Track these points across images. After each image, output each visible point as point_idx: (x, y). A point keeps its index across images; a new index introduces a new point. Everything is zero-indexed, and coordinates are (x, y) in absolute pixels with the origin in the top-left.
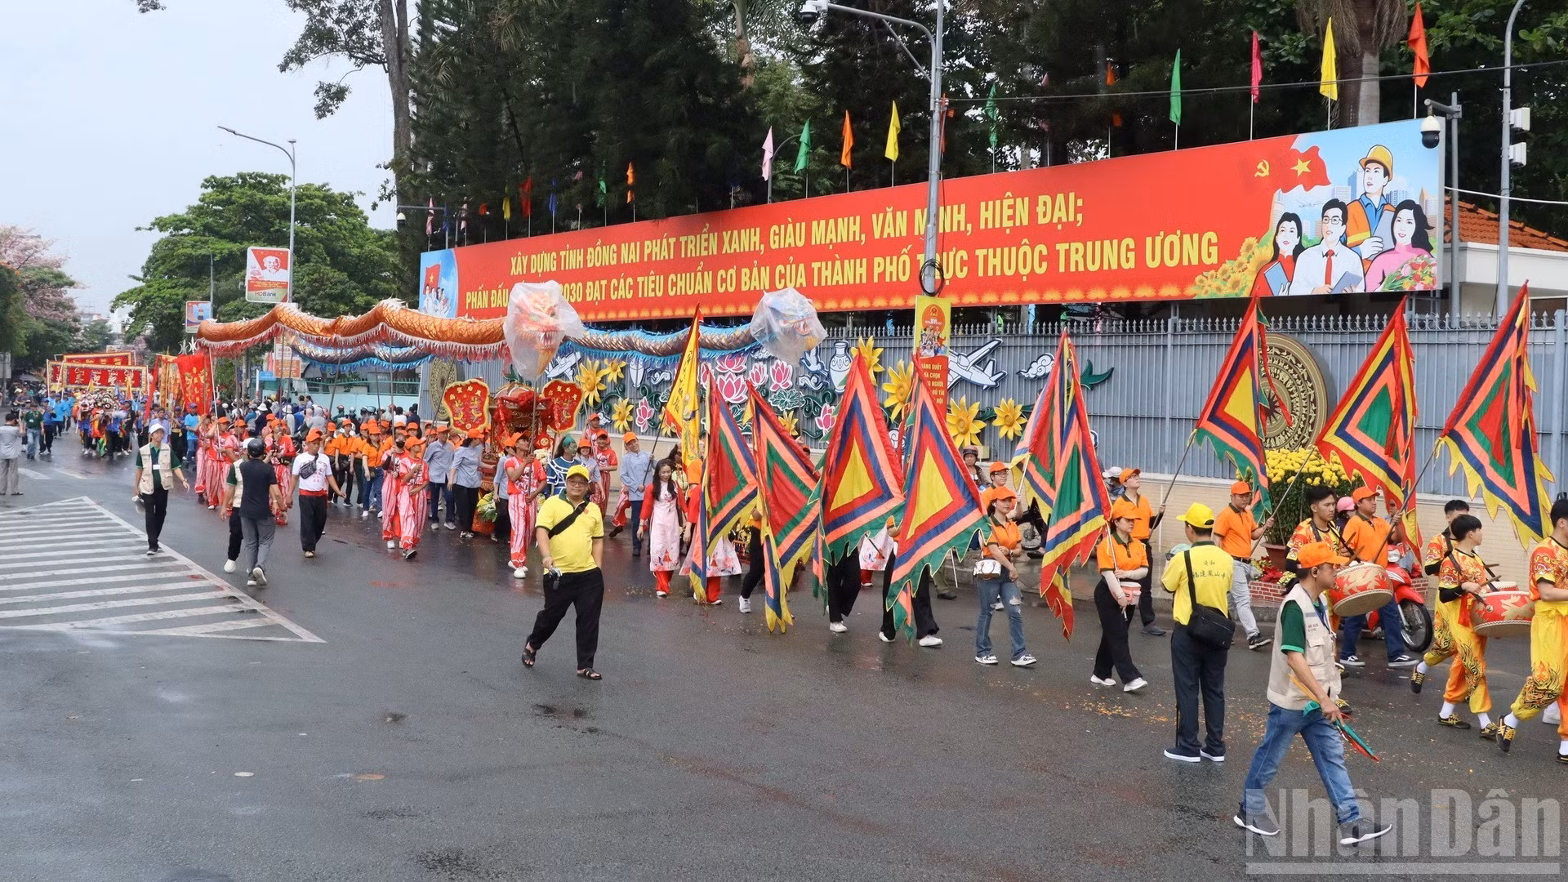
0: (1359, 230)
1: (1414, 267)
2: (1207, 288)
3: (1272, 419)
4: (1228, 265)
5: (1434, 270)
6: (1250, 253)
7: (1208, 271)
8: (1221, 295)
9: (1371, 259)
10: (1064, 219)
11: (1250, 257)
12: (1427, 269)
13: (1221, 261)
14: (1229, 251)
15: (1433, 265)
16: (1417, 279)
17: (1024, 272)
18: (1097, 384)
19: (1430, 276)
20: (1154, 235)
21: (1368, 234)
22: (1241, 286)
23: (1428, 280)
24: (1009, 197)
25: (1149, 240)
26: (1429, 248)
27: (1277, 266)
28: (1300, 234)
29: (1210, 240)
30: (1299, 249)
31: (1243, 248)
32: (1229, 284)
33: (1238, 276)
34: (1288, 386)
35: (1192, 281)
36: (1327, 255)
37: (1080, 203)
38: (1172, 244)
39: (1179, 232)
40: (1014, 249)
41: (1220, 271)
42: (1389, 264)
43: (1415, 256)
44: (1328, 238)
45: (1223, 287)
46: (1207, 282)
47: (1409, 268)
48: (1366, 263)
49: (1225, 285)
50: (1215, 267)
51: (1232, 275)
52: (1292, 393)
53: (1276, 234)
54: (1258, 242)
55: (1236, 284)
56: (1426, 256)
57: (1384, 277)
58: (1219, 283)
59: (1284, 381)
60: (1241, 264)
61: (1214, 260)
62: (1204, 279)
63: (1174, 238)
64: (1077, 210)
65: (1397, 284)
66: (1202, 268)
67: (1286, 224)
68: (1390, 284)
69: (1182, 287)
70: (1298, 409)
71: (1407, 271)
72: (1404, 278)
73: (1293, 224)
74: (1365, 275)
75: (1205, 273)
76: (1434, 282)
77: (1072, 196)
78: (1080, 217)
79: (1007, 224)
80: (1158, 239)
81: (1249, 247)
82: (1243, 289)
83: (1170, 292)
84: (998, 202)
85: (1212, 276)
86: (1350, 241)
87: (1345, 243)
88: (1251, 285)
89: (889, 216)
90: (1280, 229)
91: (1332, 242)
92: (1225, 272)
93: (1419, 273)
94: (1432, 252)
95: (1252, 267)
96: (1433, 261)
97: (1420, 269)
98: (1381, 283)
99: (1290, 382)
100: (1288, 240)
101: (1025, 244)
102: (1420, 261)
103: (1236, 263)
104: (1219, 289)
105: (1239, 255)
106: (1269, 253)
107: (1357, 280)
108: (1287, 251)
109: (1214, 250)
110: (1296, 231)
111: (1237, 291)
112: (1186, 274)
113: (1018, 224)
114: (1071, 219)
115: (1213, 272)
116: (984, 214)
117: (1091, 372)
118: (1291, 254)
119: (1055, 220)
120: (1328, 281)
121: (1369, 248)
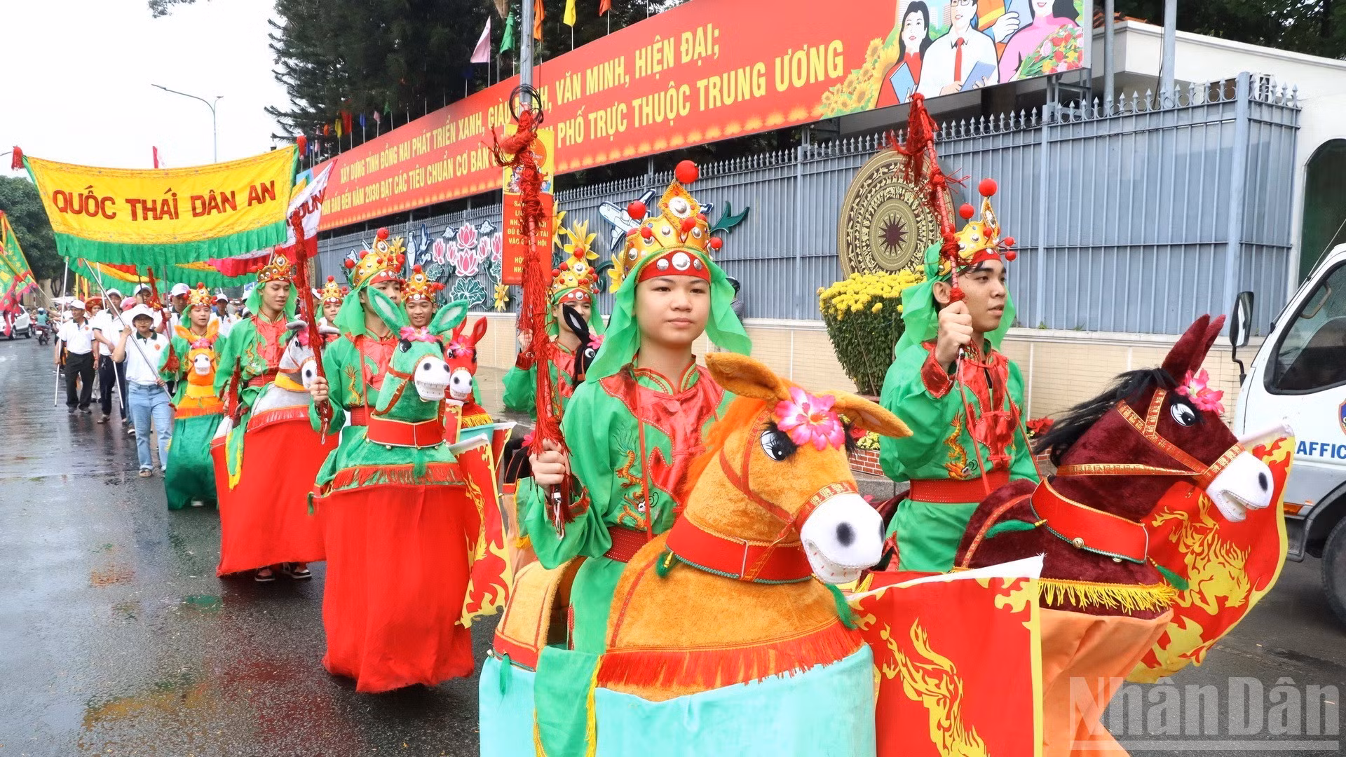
0: (991, 7)
1: (1056, 42)
2: (833, 105)
3: (898, 248)
4: (855, 74)
5: (1079, 43)
6: (876, 57)
7: (834, 85)
8: (847, 111)
9: (1006, 41)
10: (704, 55)
11: (876, 61)
12: (1072, 42)
13: (847, 71)
14: (854, 59)
15: (1080, 36)
16: (1059, 57)
17: (671, 116)
18: (735, 226)
19: (1075, 51)
20: (782, 54)
21: (1002, 10)
22: (866, 98)
23: (1072, 56)
24: (658, 41)
25: (778, 61)
26: (1073, 15)
27: (904, 69)
28: (927, 25)
29: (835, 49)
30: (926, 43)
31: (869, 52)
32: (855, 97)
33: (864, 86)
34: (914, 207)
35: (818, 100)
36: (956, 45)
37: (717, 33)
38: (799, 60)
39: (805, 47)
40: (662, 94)
41: (846, 83)
42: (1026, 45)
43: (1057, 28)
44: (957, 24)
45: (849, 102)
46: (833, 98)
47: (1050, 44)
48: (1000, 47)
49: (851, 99)
50: (841, 80)
51: (858, 86)
52: (917, 216)
53: (902, 30)
54: (883, 43)
55: (861, 96)
56: (1070, 26)
57: (1020, 61)
58: (844, 97)
59: (910, 202)
60: (866, 72)
61: (840, 72)
62: (830, 95)
63: (801, 54)
64: (715, 41)
65: (1036, 68)
66: (829, 82)
67: (912, 15)
68: (1027, 69)
69: (809, 108)
70: (924, 234)
71: (1047, 49)
72: (1044, 58)
73: (920, 14)
74: (998, 62)
75: (831, 89)
76: (1079, 58)
77: (710, 26)
78: (717, 48)
79: (657, 68)
80: (787, 58)
81: (875, 50)
82: (869, 101)
83: (798, 116)
84: (649, 48)
85: (838, 91)
86: (982, 22)
87: (975, 27)
88: (876, 94)
89: (568, 80)
90: (906, 23)
91: (962, 29)
92: (851, 83)
93: (1062, 49)
94: (1077, 20)
95: (878, 74)
96: (1078, 31)
97: (1063, 44)
98: (1017, 70)
99: (916, 203)
100: (914, 34)
101: (672, 87)
102: (1063, 34)
103: (861, 71)
104: (845, 105)
105: (864, 61)
106: (894, 53)
107: (987, 70)
108: (913, 48)
109: (840, 60)
110: (922, 22)
111: (863, 104)
112: (813, 92)
113: (665, 67)
114: (710, 52)
115: (839, 86)
116: (639, 63)
117: (729, 215)
118: (918, 50)
119: (696, 57)
120: (957, 76)
121: (1002, 30)
